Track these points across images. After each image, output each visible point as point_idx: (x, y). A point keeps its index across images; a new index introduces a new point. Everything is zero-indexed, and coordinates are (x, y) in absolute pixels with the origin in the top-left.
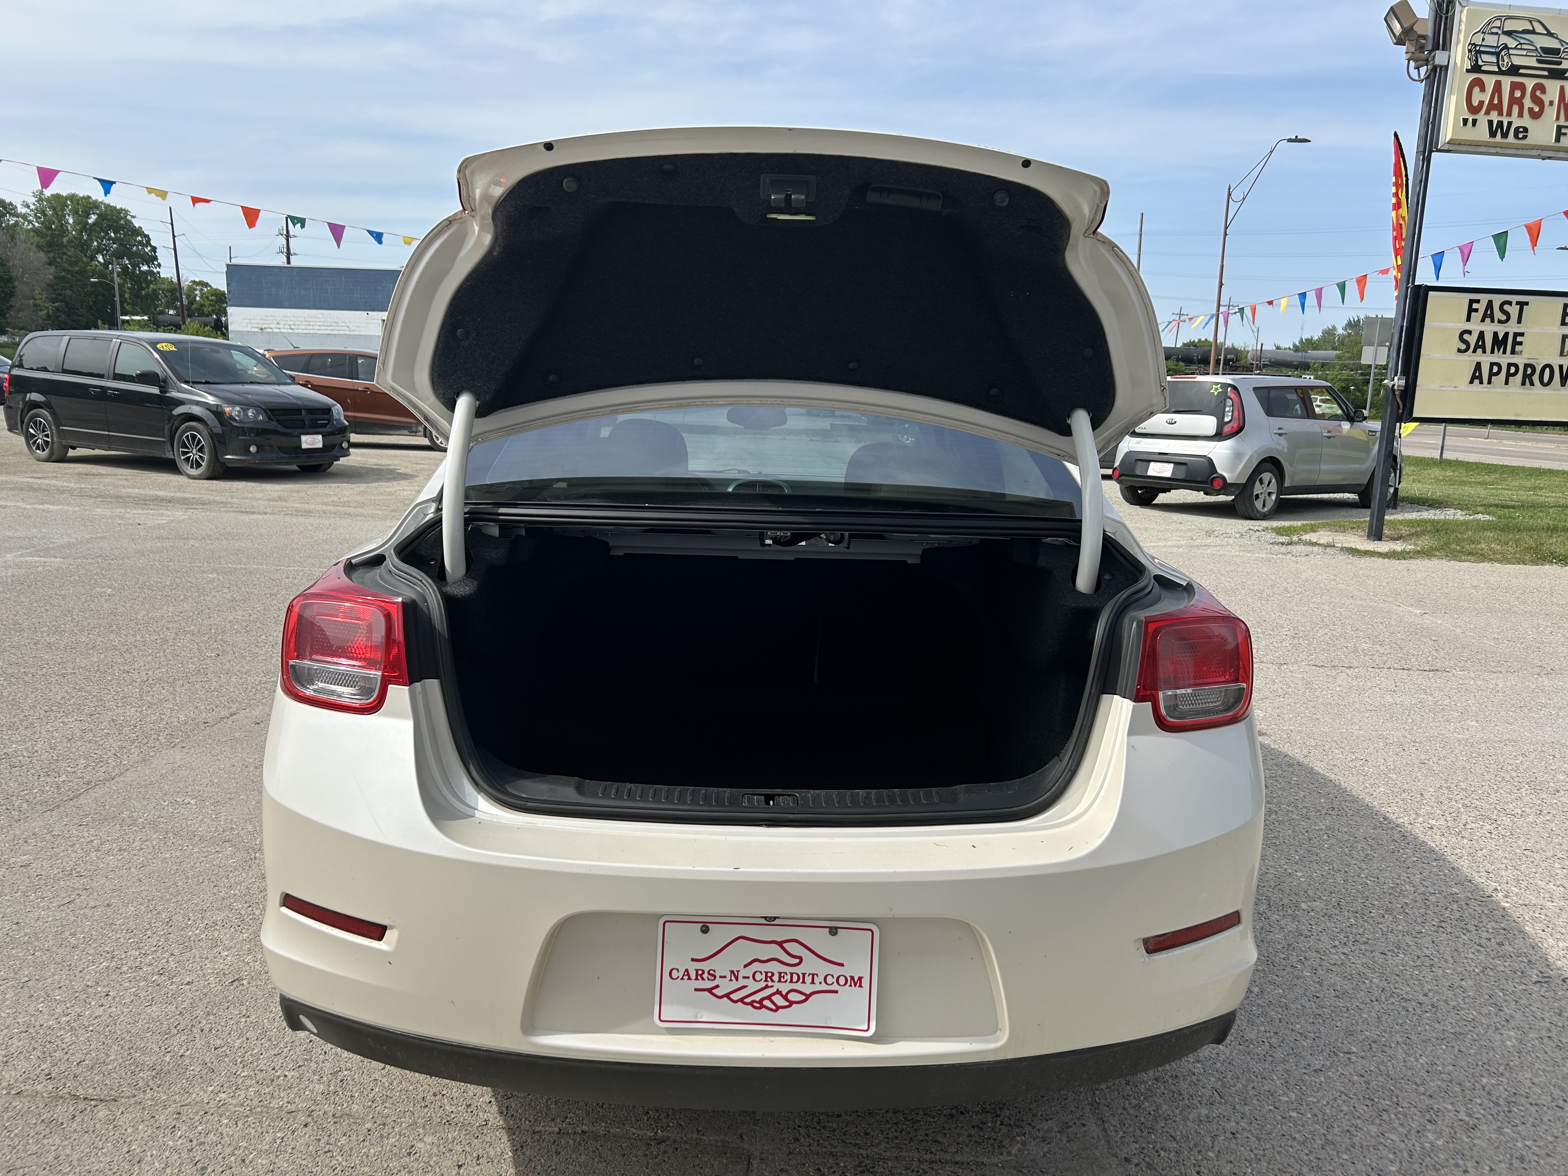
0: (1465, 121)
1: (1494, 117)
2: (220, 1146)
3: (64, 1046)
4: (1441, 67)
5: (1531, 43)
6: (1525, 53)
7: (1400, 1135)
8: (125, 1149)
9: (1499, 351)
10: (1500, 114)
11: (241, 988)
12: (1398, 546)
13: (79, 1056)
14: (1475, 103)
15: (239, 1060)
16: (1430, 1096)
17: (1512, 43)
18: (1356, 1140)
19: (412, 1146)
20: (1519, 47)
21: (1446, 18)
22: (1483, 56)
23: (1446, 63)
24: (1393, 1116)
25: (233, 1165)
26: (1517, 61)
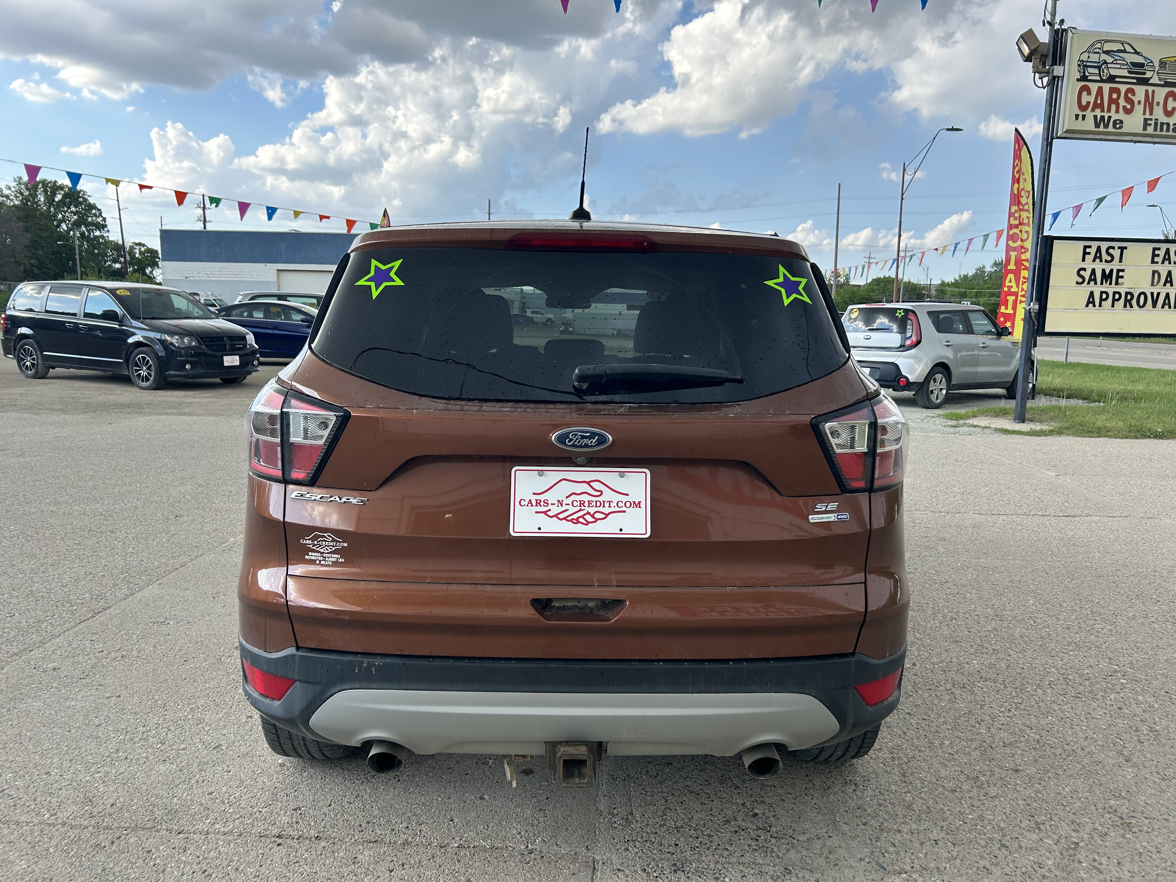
0: (1077, 116)
1: (1098, 113)
2: (219, 860)
3: (99, 794)
4: (1058, 77)
5: (1124, 60)
6: (1119, 66)
7: (1053, 840)
8: (152, 863)
9: (1106, 283)
10: (1102, 111)
11: (222, 752)
12: (1037, 427)
13: (112, 801)
14: (1084, 103)
15: (226, 801)
16: (1074, 813)
17: (1109, 59)
18: (1022, 844)
19: (356, 858)
20: (1115, 62)
21: (1061, 42)
22: (1089, 69)
23: (1062, 75)
24: (1048, 827)
25: (230, 873)
26: (1113, 72)
